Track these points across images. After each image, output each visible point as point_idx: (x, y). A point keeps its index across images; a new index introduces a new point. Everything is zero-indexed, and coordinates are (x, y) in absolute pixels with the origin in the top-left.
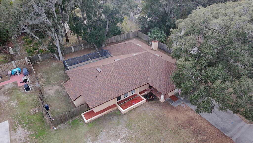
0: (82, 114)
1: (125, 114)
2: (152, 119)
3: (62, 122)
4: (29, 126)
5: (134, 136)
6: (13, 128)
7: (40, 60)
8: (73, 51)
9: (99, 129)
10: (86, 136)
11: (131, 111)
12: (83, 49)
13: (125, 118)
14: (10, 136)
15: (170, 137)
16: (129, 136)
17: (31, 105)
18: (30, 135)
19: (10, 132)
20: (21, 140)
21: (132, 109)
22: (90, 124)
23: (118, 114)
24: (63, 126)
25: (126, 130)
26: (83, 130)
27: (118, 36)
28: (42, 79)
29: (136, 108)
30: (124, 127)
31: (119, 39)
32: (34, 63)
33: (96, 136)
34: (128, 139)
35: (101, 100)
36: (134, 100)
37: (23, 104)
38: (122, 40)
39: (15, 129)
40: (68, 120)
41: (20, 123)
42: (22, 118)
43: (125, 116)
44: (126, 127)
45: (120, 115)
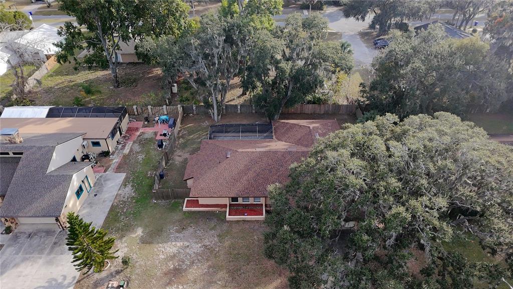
0: (186, 199)
1: (228, 222)
2: (253, 243)
3: (163, 198)
4: (137, 188)
5: (217, 249)
6: (125, 183)
7: (195, 113)
8: (239, 111)
9: (191, 223)
10: (174, 223)
11: (238, 222)
12: (254, 111)
13: (225, 227)
14: (119, 190)
15: (254, 273)
16: (212, 247)
17: (153, 166)
18: (133, 197)
19: (121, 185)
20: (124, 198)
21: (241, 219)
22: (187, 214)
23: (221, 218)
24: (162, 202)
25: (215, 239)
26: (176, 216)
27: (316, 106)
28: (181, 139)
29: (248, 221)
30: (216, 235)
31: (318, 111)
32: (187, 114)
33: (184, 228)
34: (209, 249)
35: (206, 192)
36: (251, 210)
37: (147, 162)
38: (322, 112)
39: (126, 185)
40: (170, 199)
41: (133, 181)
42: (138, 177)
43: (227, 224)
44: (217, 236)
45: (222, 220)
